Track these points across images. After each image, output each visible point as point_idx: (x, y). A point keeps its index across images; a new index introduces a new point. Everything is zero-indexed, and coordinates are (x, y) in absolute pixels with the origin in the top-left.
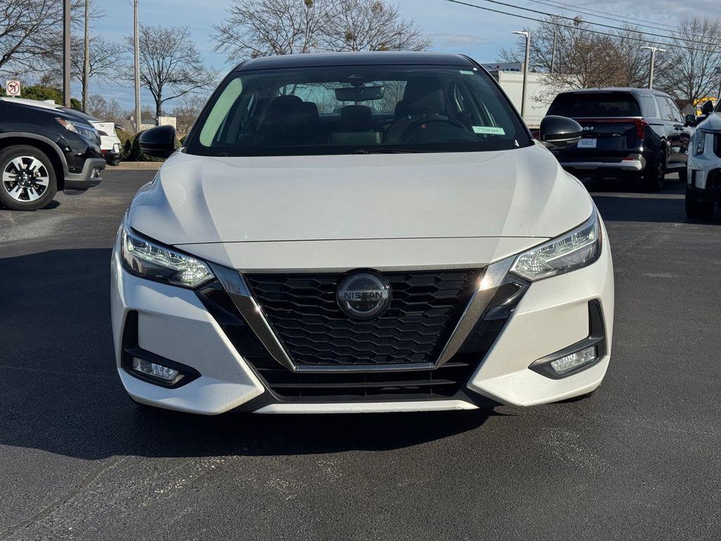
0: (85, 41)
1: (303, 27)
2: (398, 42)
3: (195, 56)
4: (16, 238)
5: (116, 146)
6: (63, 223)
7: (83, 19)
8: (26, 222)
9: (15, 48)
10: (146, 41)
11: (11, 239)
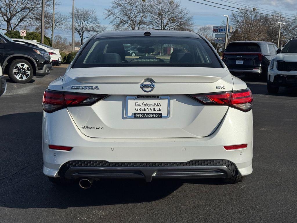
0: (53, 15)
1: (141, 10)
2: (180, 17)
3: (97, 21)
4: (17, 94)
5: (60, 59)
6: (35, 88)
7: (53, 5)
8: (21, 88)
9: (25, 16)
10: (78, 14)
11: (14, 94)
